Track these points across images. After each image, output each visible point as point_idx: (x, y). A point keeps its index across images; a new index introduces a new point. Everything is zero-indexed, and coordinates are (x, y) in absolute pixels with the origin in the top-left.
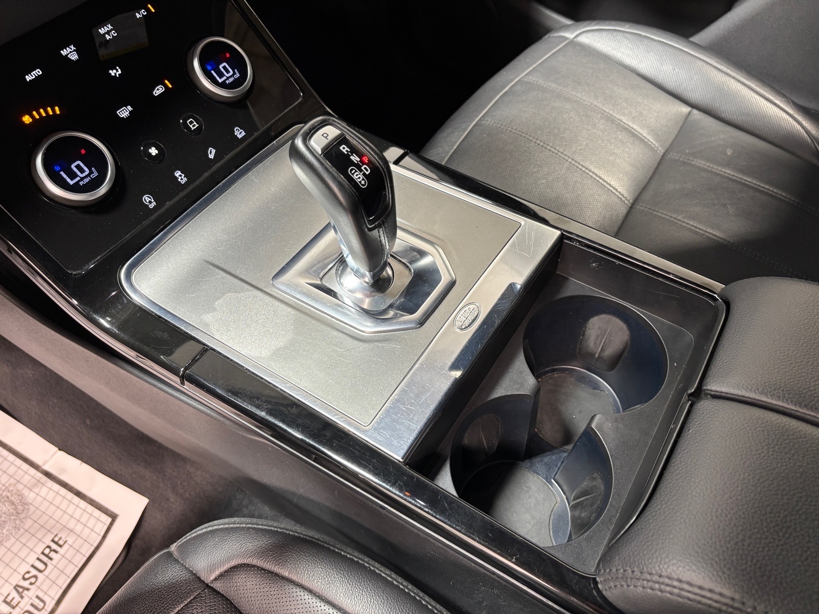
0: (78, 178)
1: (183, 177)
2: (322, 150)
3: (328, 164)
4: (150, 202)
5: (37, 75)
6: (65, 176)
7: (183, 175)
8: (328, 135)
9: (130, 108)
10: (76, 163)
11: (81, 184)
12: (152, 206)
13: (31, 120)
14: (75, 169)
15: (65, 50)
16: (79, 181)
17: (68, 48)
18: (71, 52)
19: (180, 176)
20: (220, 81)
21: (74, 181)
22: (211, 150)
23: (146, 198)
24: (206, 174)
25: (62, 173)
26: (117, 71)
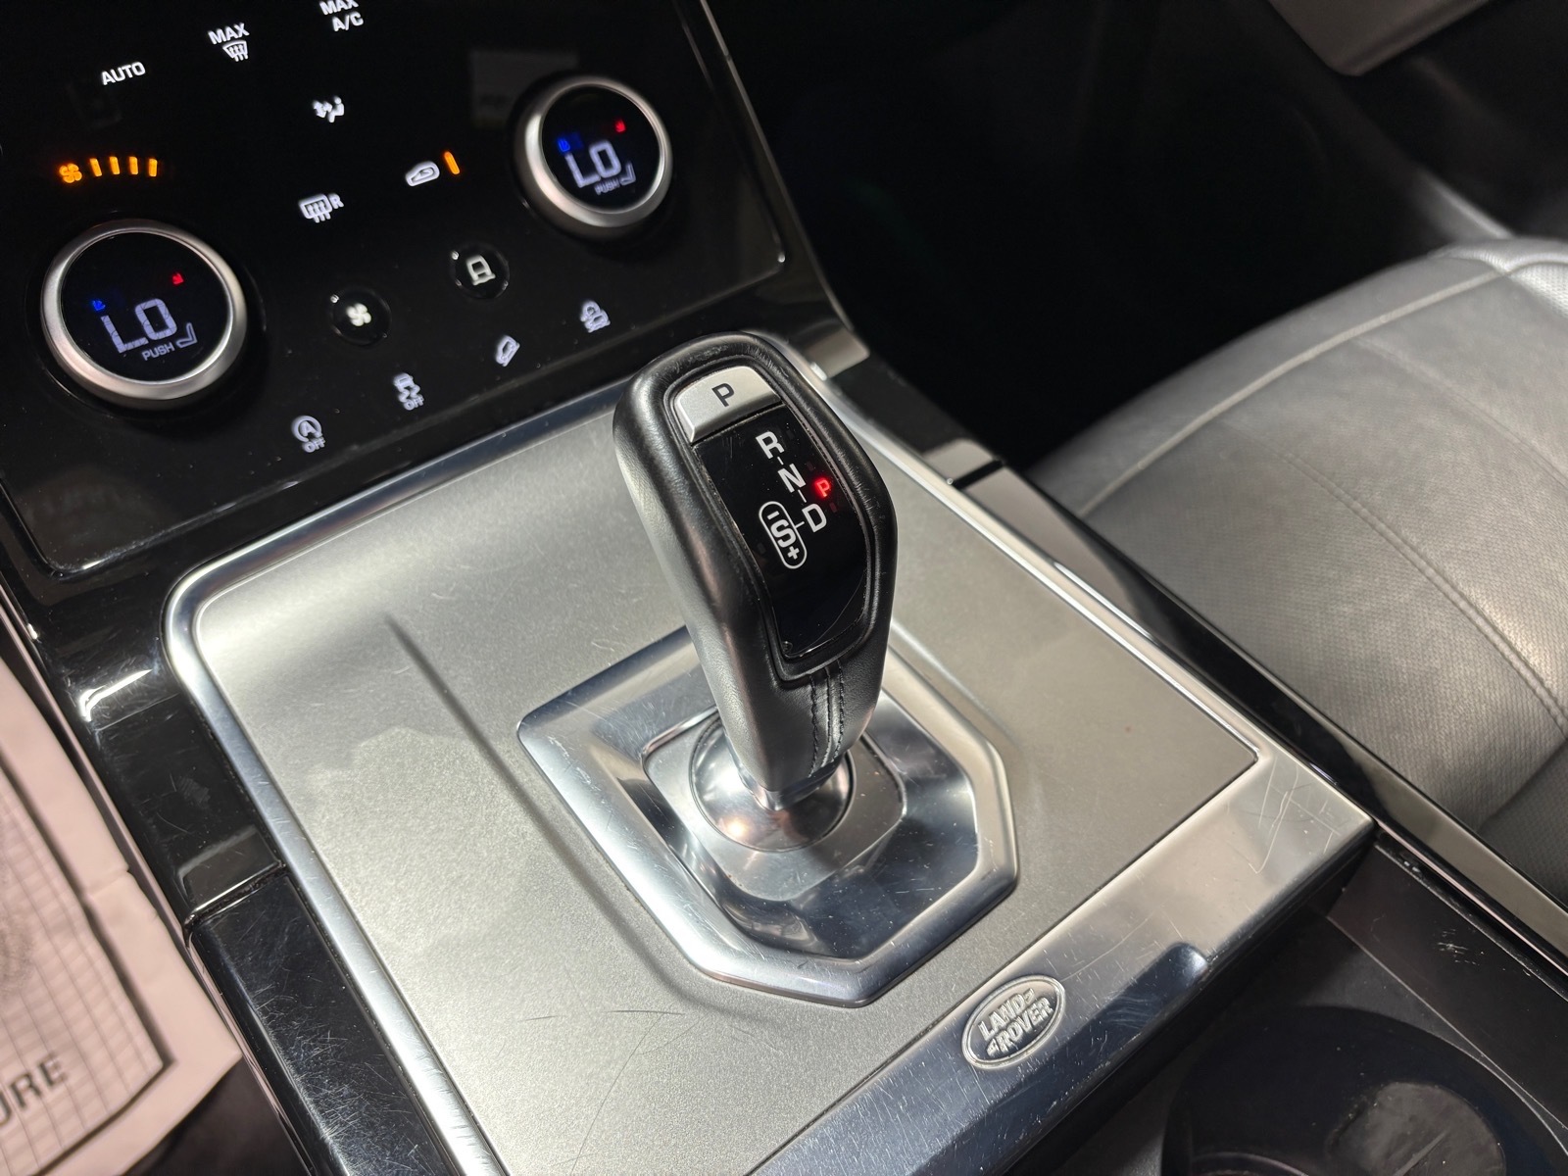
0: (143, 341)
1: (414, 394)
2: (696, 435)
3: (703, 477)
4: (311, 436)
5: (131, 76)
6: (110, 327)
7: (417, 389)
8: (731, 392)
9: (336, 201)
10: (149, 304)
11: (146, 358)
12: (310, 447)
13: (79, 177)
14: (142, 318)
15: (220, 31)
16: (143, 348)
17: (228, 29)
18: (233, 39)
19: (408, 388)
20: (581, 181)
21: (130, 346)
22: (508, 343)
23: (306, 424)
24: (475, 400)
25: (106, 320)
26: (334, 106)
